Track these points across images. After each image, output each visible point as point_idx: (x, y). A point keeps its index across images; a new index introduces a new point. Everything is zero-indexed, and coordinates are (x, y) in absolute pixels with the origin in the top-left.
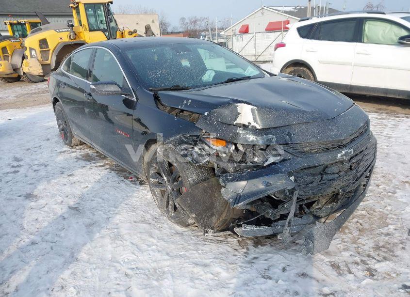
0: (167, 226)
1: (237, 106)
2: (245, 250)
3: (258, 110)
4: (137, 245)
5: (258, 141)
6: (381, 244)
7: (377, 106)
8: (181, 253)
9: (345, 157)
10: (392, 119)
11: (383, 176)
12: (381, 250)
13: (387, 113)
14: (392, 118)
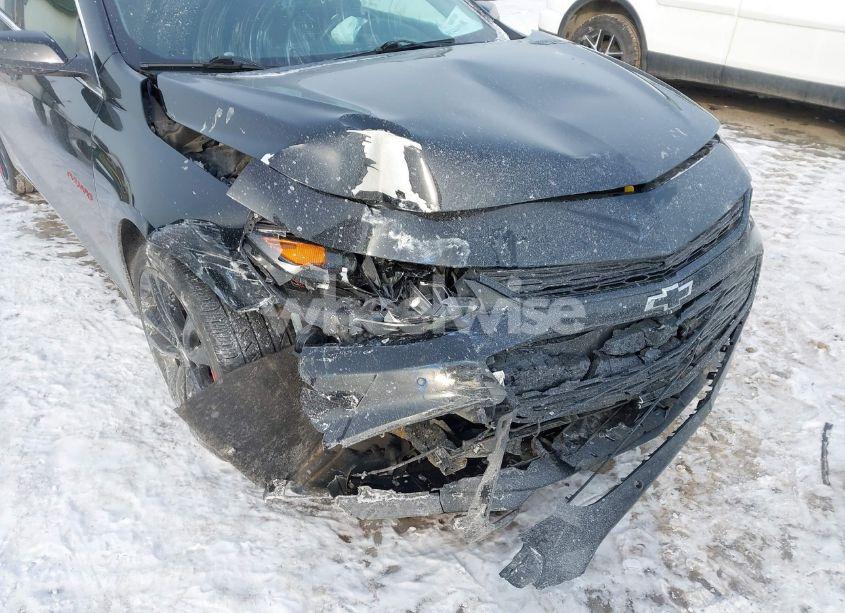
0: (184, 453)
1: (363, 138)
2: (369, 543)
3: (427, 154)
4: (83, 513)
5: (418, 252)
6: (731, 537)
7: (779, 123)
8: (194, 548)
9: (666, 307)
10: (809, 161)
11: (766, 323)
12: (728, 557)
13: (798, 143)
14: (809, 156)
